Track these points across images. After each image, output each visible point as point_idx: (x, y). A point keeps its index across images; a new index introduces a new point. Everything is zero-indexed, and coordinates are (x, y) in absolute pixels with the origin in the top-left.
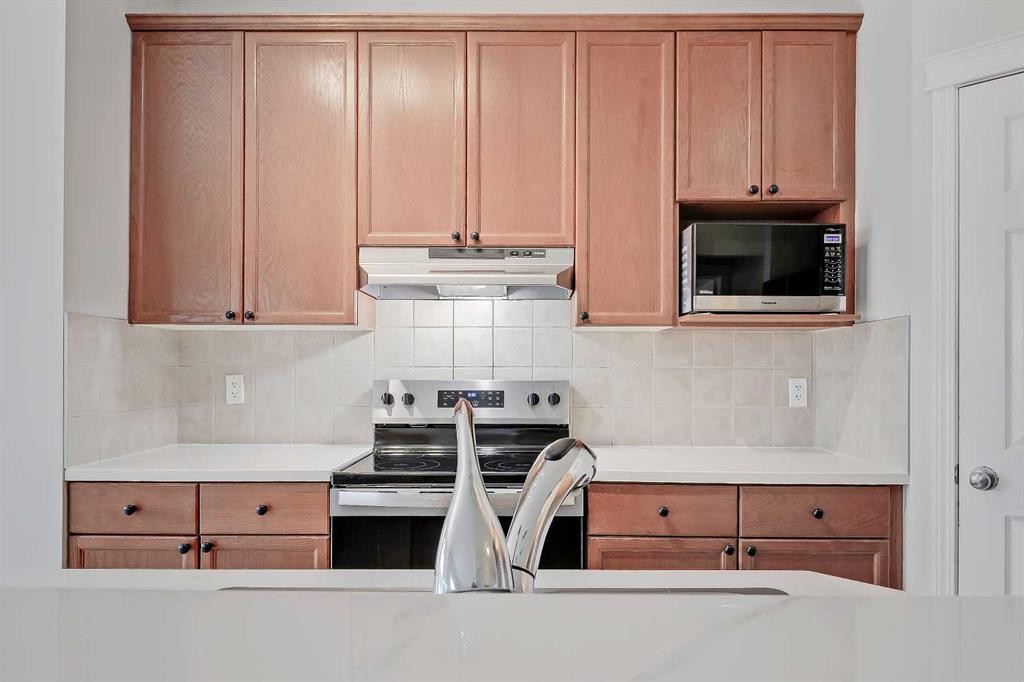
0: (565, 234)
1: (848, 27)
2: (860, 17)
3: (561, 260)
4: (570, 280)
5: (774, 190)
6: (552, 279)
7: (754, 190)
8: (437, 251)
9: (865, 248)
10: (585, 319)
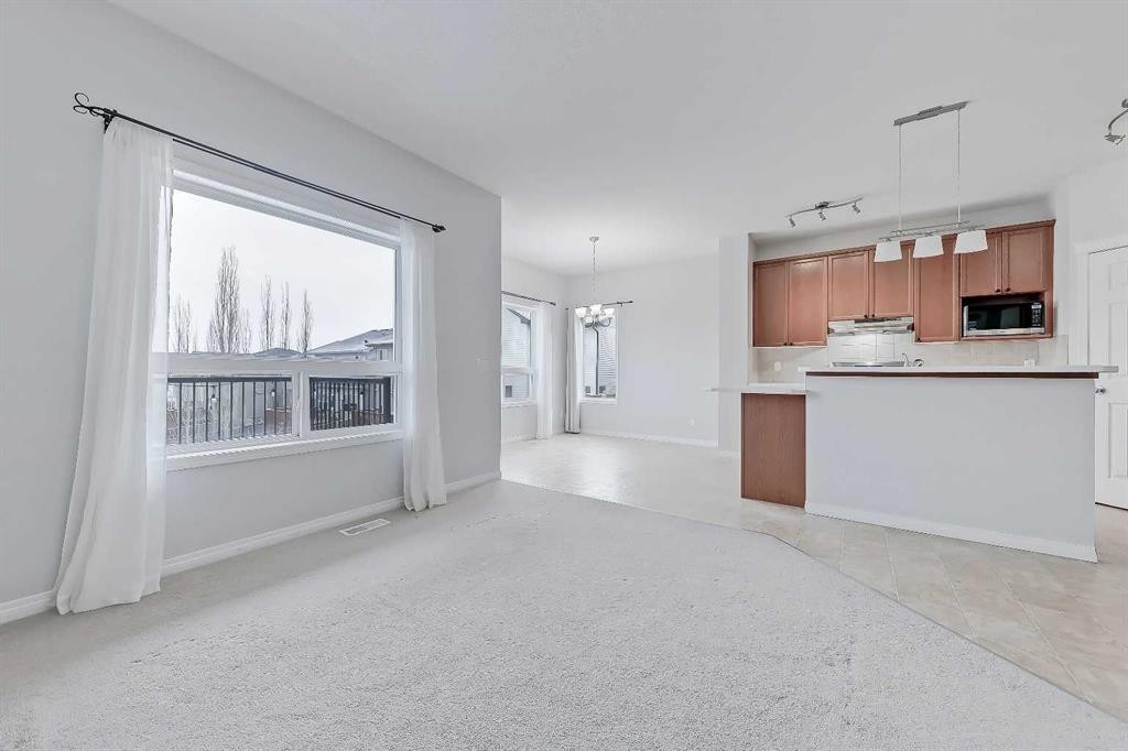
0: (909, 312)
1: (1049, 226)
2: (1054, 221)
3: (909, 321)
4: (912, 328)
5: (1008, 290)
6: (906, 328)
7: (998, 291)
8: (857, 321)
9: (1056, 309)
10: (919, 340)
